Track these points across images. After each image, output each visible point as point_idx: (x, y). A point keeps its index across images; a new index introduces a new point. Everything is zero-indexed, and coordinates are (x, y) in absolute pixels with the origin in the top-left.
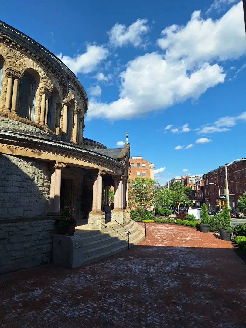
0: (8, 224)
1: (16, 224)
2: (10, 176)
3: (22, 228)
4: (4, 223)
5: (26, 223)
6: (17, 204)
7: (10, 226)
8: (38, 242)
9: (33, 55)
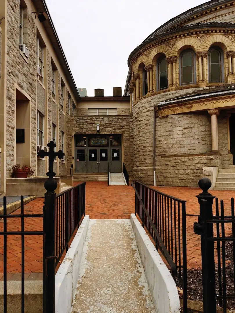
0: (175, 158)
1: (180, 158)
2: (175, 128)
3: (183, 160)
4: (173, 157)
5: (186, 158)
6: (182, 145)
7: (176, 159)
8: (195, 171)
9: (182, 35)
